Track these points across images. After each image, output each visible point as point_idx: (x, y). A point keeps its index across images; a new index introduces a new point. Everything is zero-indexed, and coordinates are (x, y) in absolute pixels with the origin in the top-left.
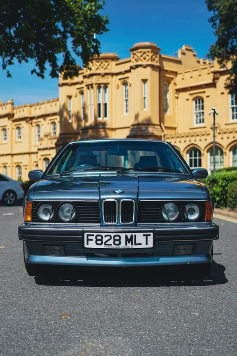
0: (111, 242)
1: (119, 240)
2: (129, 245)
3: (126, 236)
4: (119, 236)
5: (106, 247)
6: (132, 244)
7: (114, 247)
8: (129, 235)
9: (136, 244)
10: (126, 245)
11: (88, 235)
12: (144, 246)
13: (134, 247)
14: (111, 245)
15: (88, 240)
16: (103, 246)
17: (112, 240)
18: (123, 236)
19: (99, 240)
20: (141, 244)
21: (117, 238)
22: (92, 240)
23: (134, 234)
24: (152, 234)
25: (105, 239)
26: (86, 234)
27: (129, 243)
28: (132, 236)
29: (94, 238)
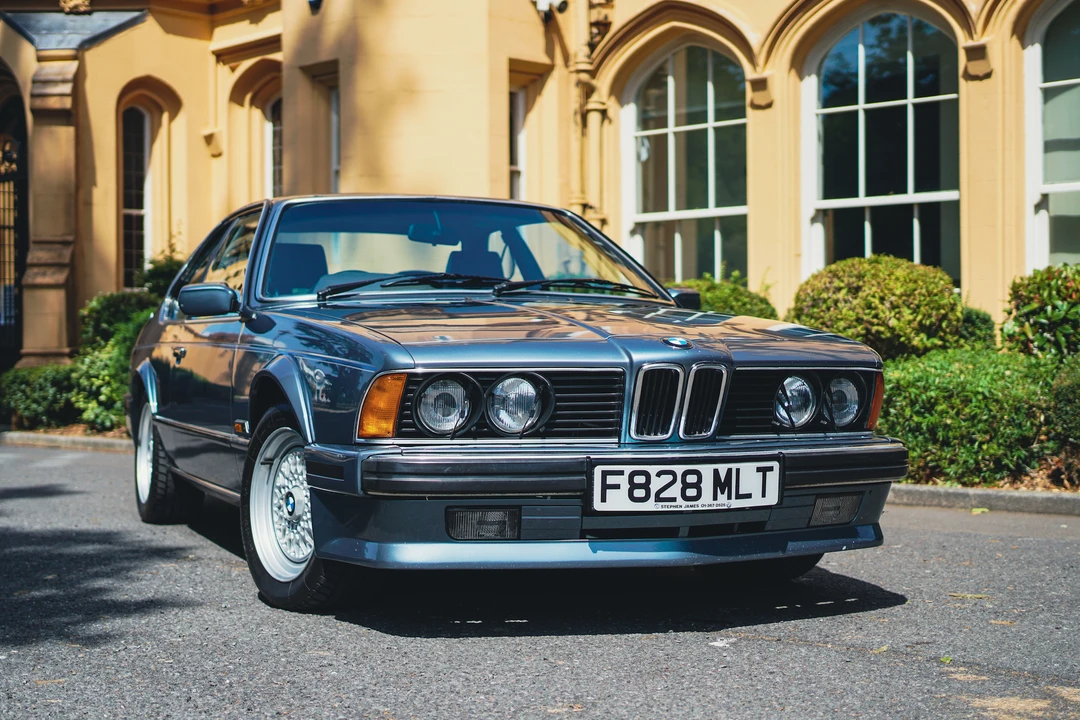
0: (675, 491)
1: (697, 486)
2: (722, 498)
3: (716, 472)
4: (697, 473)
5: (660, 507)
6: (729, 498)
7: (682, 505)
8: (723, 468)
9: (739, 496)
10: (715, 498)
11: (605, 474)
12: (757, 501)
13: (736, 504)
14: (674, 500)
15: (605, 487)
16: (650, 506)
17: (678, 485)
18: (707, 471)
19: (638, 487)
20: (749, 496)
21: (692, 479)
22: (617, 487)
23: (734, 466)
24: (776, 465)
25: (656, 484)
26: (598, 470)
27: (722, 493)
28: (730, 470)
29: (623, 481)
